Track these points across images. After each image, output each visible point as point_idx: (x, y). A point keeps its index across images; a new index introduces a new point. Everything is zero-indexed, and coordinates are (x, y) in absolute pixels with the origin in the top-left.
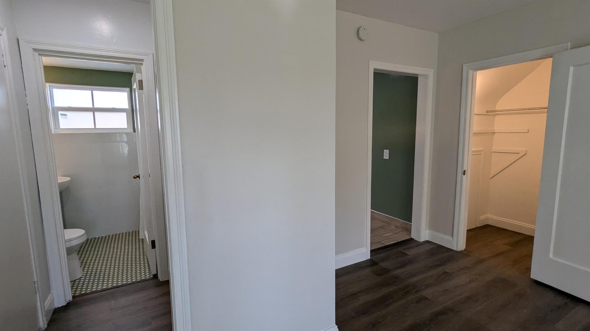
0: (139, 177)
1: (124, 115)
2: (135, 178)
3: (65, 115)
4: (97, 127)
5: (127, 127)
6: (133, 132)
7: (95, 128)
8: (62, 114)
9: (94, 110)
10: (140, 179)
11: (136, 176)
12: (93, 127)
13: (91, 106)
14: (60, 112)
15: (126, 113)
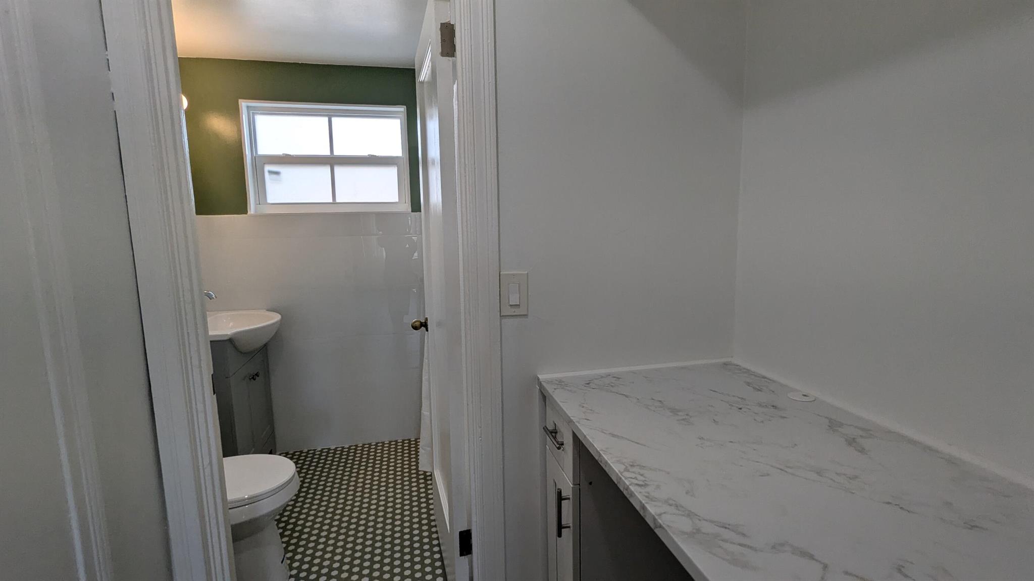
0: (424, 325)
1: (391, 173)
2: (415, 328)
3: (277, 173)
4: (338, 200)
5: (397, 200)
6: (410, 210)
7: (334, 203)
8: (271, 172)
9: (332, 161)
10: (427, 330)
11: (418, 324)
12: (331, 201)
13: (327, 152)
14: (268, 168)
15: (397, 168)
